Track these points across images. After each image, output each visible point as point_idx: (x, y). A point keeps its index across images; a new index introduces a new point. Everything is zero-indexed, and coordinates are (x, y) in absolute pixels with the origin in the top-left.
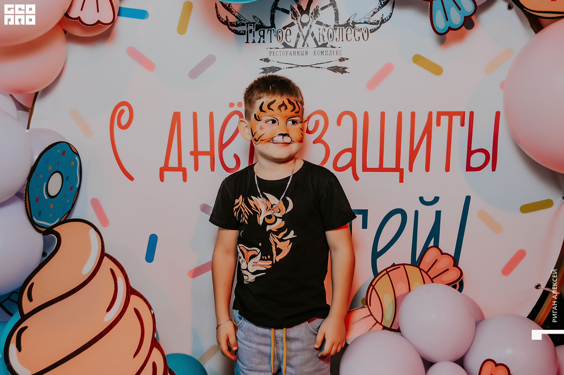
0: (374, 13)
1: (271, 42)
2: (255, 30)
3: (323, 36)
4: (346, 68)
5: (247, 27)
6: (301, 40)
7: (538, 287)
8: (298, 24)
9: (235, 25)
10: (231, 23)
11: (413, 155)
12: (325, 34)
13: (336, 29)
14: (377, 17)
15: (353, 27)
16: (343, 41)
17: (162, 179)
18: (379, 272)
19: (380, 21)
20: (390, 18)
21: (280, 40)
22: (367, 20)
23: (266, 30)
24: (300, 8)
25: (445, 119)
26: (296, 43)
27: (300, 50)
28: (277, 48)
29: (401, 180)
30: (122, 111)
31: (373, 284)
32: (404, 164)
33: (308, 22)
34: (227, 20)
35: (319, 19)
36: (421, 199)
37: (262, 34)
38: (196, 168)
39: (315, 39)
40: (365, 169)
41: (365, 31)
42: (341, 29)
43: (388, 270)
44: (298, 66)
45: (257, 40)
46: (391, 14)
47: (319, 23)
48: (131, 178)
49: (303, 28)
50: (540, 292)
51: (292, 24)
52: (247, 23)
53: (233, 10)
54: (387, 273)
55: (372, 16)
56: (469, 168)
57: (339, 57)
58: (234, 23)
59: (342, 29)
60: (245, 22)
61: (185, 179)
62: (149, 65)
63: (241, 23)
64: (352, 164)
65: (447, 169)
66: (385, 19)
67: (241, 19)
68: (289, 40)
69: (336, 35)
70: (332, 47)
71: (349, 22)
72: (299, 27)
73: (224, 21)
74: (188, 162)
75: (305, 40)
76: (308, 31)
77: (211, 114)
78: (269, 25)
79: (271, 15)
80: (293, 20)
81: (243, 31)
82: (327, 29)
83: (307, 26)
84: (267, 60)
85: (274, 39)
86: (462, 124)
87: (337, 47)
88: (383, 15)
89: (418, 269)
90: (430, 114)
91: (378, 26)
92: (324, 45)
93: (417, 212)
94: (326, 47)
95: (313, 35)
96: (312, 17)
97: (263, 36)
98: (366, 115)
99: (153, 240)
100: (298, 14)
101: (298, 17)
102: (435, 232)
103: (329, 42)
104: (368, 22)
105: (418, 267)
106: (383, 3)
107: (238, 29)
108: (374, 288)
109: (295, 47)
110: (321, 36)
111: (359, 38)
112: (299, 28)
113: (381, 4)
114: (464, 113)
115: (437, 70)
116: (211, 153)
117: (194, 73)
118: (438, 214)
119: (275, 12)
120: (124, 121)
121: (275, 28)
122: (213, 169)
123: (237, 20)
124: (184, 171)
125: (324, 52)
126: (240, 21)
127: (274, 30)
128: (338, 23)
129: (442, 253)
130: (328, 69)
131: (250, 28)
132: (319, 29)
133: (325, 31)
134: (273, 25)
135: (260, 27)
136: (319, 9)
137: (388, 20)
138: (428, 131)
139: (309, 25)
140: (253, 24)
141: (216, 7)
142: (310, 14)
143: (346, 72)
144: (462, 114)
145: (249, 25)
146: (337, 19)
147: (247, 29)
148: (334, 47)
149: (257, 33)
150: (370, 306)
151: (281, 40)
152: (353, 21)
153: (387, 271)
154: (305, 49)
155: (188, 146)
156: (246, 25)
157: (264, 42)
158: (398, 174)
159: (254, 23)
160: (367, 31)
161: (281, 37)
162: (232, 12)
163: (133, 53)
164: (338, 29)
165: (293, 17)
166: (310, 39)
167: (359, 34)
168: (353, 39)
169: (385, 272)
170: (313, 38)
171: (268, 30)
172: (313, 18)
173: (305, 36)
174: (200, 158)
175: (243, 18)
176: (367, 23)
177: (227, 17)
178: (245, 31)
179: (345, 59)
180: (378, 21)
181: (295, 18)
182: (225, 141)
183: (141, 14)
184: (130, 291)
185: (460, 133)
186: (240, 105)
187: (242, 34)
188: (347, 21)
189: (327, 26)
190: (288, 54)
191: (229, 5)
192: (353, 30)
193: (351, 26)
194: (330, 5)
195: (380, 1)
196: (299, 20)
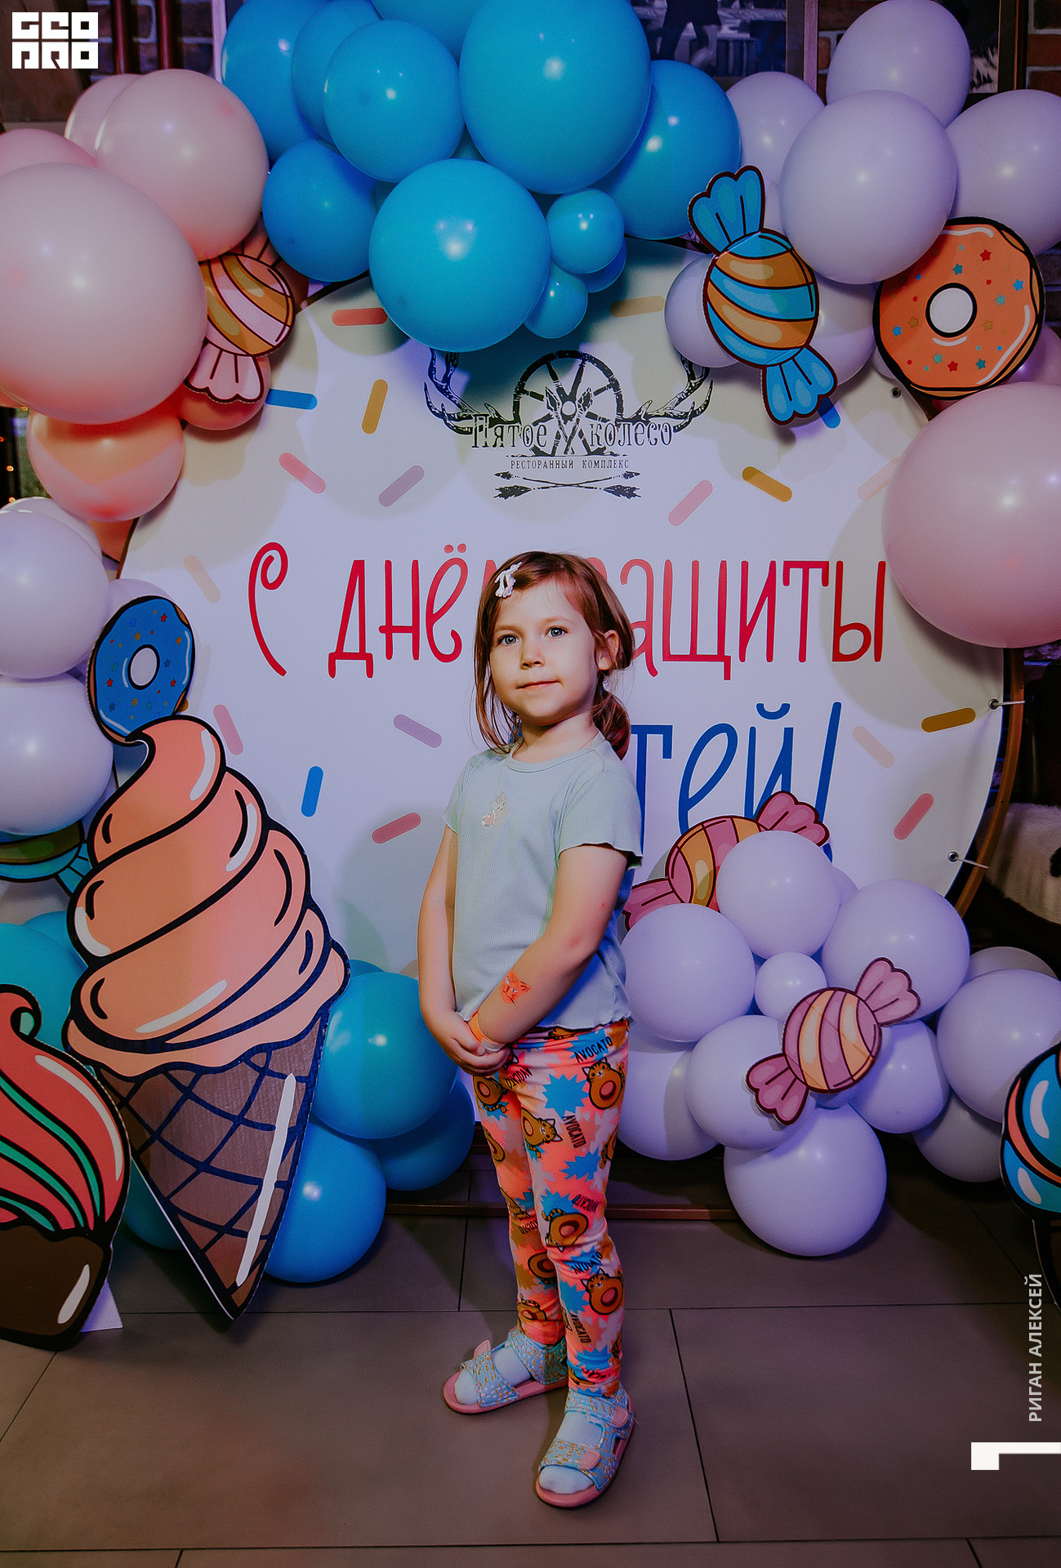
0: (681, 400)
1: (514, 446)
2: (488, 427)
3: (598, 437)
4: (634, 489)
5: (476, 421)
6: (563, 443)
7: (953, 857)
8: (557, 416)
9: (456, 417)
10: (449, 415)
11: (746, 632)
12: (601, 433)
13: (618, 426)
14: (685, 407)
15: (647, 422)
17: (332, 672)
18: (691, 827)
19: (690, 414)
20: (705, 409)
21: (528, 443)
22: (668, 412)
23: (506, 427)
24: (560, 390)
25: (796, 574)
26: (554, 448)
27: (560, 459)
28: (523, 456)
29: (727, 676)
30: (270, 559)
31: (679, 845)
32: (732, 648)
33: (574, 415)
34: (443, 410)
35: (591, 409)
36: (760, 707)
37: (499, 434)
38: (389, 655)
39: (585, 442)
40: (668, 656)
41: (666, 429)
42: (626, 426)
43: (705, 825)
44: (557, 485)
45: (491, 443)
46: (708, 401)
47: (591, 416)
48: (282, 672)
49: (565, 423)
50: (957, 866)
51: (548, 418)
52: (475, 416)
53: (452, 394)
54: (704, 829)
55: (677, 404)
56: (838, 656)
57: (624, 471)
58: (454, 414)
59: (629, 425)
60: (472, 414)
61: (370, 673)
62: (316, 484)
63: (465, 415)
64: (646, 647)
65: (802, 658)
66: (698, 409)
67: (466, 409)
68: (542, 444)
69: (619, 435)
70: (612, 454)
71: (640, 414)
72: (559, 421)
73: (438, 412)
74: (376, 643)
75: (569, 444)
76: (574, 428)
77: (415, 565)
78: (511, 418)
79: (514, 402)
80: (549, 411)
81: (468, 428)
82: (604, 425)
83: (571, 420)
84: (507, 476)
85: (519, 441)
86: (825, 582)
87: (621, 454)
88: (694, 403)
89: (755, 825)
90: (773, 564)
91: (687, 420)
92: (600, 452)
93: (753, 730)
94: (603, 454)
95: (581, 434)
96: (579, 406)
97: (502, 437)
98: (668, 565)
99: (315, 776)
100: (557, 402)
101: (558, 406)
102: (784, 765)
103: (607, 446)
104: (671, 415)
105: (756, 821)
106: (693, 385)
107: (461, 424)
108: (679, 851)
109: (553, 454)
110: (595, 437)
111: (656, 439)
112: (560, 424)
113: (691, 386)
114: (827, 563)
115: (782, 493)
116: (414, 630)
117: (389, 497)
118: (789, 733)
119: (521, 397)
120: (272, 576)
121: (521, 423)
122: (416, 656)
123: (459, 410)
124: (369, 659)
125: (600, 462)
126: (463, 412)
127: (518, 427)
128: (622, 415)
129: (797, 803)
130: (606, 489)
131: (480, 423)
132: (592, 425)
133: (601, 428)
134: (517, 419)
135: (496, 421)
136: (592, 393)
137: (703, 411)
138: (769, 591)
139: (574, 419)
140: (484, 418)
141: (426, 389)
142: (577, 402)
143: (635, 495)
144: (824, 566)
145: (478, 418)
146: (620, 409)
147: (476, 425)
148: (616, 455)
149: (491, 431)
150: (672, 878)
151: (530, 441)
152: (646, 413)
153: (704, 827)
154: (568, 458)
155: (376, 617)
156: (474, 418)
157: (502, 446)
158: (721, 664)
159: (487, 415)
160: (668, 429)
161: (530, 437)
162: (450, 398)
163: (290, 462)
164: (622, 426)
165: (550, 405)
166: (577, 442)
167: (655, 434)
168: (647, 443)
169: (701, 827)
170: (583, 440)
171: (509, 427)
172: (582, 408)
173: (569, 436)
174: (396, 636)
175: (468, 407)
176: (669, 416)
177: (442, 405)
178: (472, 428)
179: (634, 474)
180: (687, 413)
181: (553, 408)
182: (436, 609)
183: (304, 401)
184: (268, 824)
185: (821, 596)
186: (462, 548)
187: (467, 433)
188: (637, 413)
189: (604, 420)
190: (542, 466)
191: (446, 386)
192: (646, 428)
193: (643, 421)
194: (609, 386)
195: (689, 381)
196: (559, 411)
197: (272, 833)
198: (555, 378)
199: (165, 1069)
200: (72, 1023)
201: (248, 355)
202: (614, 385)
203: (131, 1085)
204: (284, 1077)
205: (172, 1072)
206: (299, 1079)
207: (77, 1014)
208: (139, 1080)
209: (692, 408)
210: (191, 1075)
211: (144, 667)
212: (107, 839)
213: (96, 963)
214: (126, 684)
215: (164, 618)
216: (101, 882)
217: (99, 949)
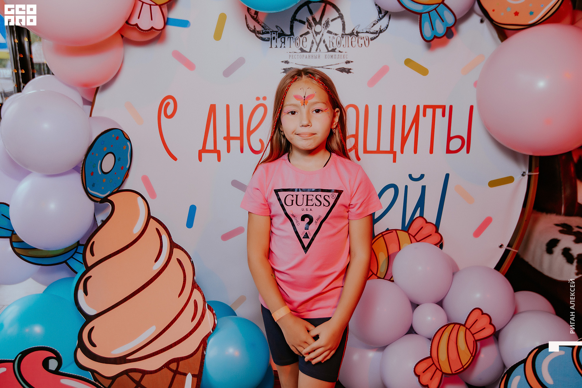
0: (374, 24)
1: (290, 47)
2: (277, 37)
3: (333, 43)
4: (350, 69)
5: (271, 34)
6: (315, 46)
7: (501, 246)
8: (312, 32)
9: (261, 32)
10: (258, 31)
11: (404, 140)
12: (334, 41)
13: (343, 37)
14: (376, 28)
15: (357, 36)
16: (348, 47)
17: (200, 159)
18: (376, 234)
19: (379, 32)
20: (386, 29)
21: (297, 45)
22: (368, 30)
23: (286, 38)
24: (314, 19)
25: (429, 111)
26: (311, 49)
27: (314, 54)
28: (295, 52)
29: (394, 161)
30: (168, 104)
32: (397, 147)
33: (321, 32)
34: (255, 29)
35: (329, 29)
36: (410, 176)
37: (283, 41)
38: (229, 151)
39: (326, 45)
41: (367, 39)
42: (347, 38)
43: (383, 234)
45: (279, 46)
46: (388, 25)
47: (329, 32)
48: (175, 159)
49: (316, 36)
50: (502, 250)
51: (308, 33)
52: (271, 32)
53: (259, 21)
54: (383, 236)
55: (372, 27)
56: (448, 151)
57: (345, 60)
58: (260, 31)
59: (348, 37)
60: (269, 31)
61: (219, 160)
62: (190, 66)
63: (266, 31)
64: (355, 147)
65: (431, 152)
66: (383, 29)
67: (266, 28)
68: (305, 46)
69: (343, 42)
70: (340, 51)
71: (354, 32)
72: (313, 35)
73: (252, 30)
74: (222, 145)
75: (318, 46)
76: (321, 39)
77: (241, 106)
78: (289, 33)
79: (291, 25)
80: (308, 30)
81: (268, 38)
82: (336, 37)
83: (319, 34)
84: (287, 62)
85: (293, 44)
86: (444, 115)
87: (344, 52)
88: (381, 26)
89: (407, 234)
90: (418, 107)
91: (377, 35)
92: (334, 50)
93: (406, 187)
94: (335, 52)
95: (324, 42)
96: (323, 27)
97: (284, 42)
98: (367, 107)
99: (193, 209)
100: (312, 25)
101: (312, 27)
102: (421, 203)
103: (337, 48)
104: (370, 32)
105: (407, 232)
106: (381, 17)
107: (264, 36)
109: (310, 52)
110: (331, 43)
111: (361, 44)
113: (379, 17)
114: (445, 106)
115: (423, 71)
116: (241, 138)
117: (228, 73)
118: (424, 188)
119: (294, 23)
120: (169, 112)
121: (294, 36)
122: (242, 151)
123: (262, 29)
124: (219, 153)
125: (333, 56)
126: (265, 30)
127: (293, 38)
128: (344, 32)
129: (427, 222)
130: (336, 69)
131: (273, 35)
132: (330, 37)
133: (334, 38)
134: (292, 34)
135: (282, 35)
136: (330, 20)
137: (385, 30)
138: (416, 120)
139: (321, 34)
140: (275, 33)
141: (246, 18)
142: (322, 25)
143: (350, 72)
144: (444, 108)
145: (272, 33)
146: (344, 29)
147: (271, 37)
148: (341, 52)
149: (279, 40)
151: (299, 45)
152: (357, 31)
153: (382, 234)
154: (318, 53)
155: (222, 132)
156: (270, 33)
157: (284, 47)
158: (392, 155)
159: (277, 32)
161: (299, 43)
162: (258, 23)
163: (177, 55)
164: (345, 38)
165: (309, 27)
166: (322, 45)
167: (362, 42)
168: (357, 46)
169: (381, 235)
170: (325, 44)
171: (288, 38)
172: (325, 28)
173: (318, 42)
174: (232, 142)
175: (267, 28)
176: (368, 33)
177: (254, 26)
178: (269, 38)
179: (350, 62)
180: (377, 31)
181: (310, 28)
182: (252, 128)
183: (184, 24)
184: (173, 245)
185: (442, 123)
186: (265, 98)
187: (267, 41)
188: (353, 31)
189: (336, 34)
190: (304, 57)
191: (256, 17)
192: (357, 38)
193: (355, 35)
194: (338, 17)
195: (379, 15)
196: (313, 30)
197: (175, 250)
198: (311, 12)
199: (126, 372)
200: (79, 350)
201: (156, 5)
202: (341, 16)
203: (110, 381)
204: (186, 375)
205: (130, 374)
206: (193, 376)
207: (81, 345)
208: (114, 379)
209: (380, 29)
210: (140, 375)
211: (108, 163)
212: (93, 254)
213: (89, 318)
214: (100, 173)
215: (117, 138)
216: (90, 277)
217: (91, 312)
